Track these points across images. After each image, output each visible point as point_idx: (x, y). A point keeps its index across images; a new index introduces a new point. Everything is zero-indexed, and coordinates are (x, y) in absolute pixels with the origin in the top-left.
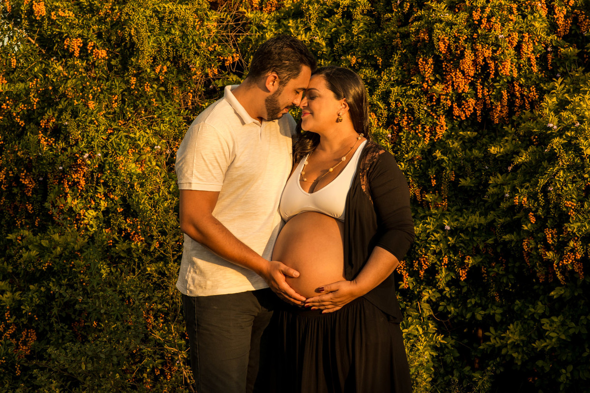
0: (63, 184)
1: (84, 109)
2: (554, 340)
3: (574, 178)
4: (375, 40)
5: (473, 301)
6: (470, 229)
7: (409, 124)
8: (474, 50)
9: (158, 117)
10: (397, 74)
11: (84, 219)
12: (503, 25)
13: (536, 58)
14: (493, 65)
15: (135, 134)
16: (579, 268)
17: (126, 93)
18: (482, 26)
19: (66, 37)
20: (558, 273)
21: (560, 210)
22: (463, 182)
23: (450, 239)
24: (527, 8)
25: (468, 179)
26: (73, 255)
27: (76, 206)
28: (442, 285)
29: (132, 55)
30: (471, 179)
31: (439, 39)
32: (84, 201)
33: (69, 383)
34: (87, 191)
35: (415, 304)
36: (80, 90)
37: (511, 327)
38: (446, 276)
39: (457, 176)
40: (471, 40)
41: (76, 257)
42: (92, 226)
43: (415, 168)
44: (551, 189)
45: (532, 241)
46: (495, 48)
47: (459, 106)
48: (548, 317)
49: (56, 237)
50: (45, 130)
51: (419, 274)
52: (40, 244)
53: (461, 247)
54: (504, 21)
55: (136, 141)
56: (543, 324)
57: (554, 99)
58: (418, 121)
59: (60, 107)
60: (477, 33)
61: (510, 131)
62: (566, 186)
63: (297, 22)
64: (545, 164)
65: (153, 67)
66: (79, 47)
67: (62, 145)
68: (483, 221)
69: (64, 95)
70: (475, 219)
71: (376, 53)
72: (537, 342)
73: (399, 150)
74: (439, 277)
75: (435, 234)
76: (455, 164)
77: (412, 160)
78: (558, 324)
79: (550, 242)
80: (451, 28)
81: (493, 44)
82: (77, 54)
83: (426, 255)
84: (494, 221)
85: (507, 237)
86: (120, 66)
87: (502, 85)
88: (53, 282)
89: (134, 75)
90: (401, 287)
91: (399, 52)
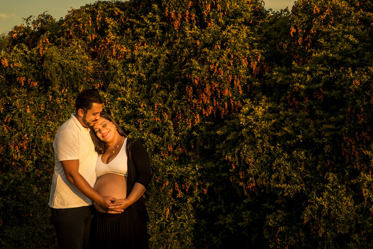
0: (16, 148)
1: (25, 113)
2: (247, 222)
3: (252, 148)
4: (167, 76)
5: (211, 203)
6: (207, 169)
7: (182, 118)
8: (211, 84)
9: (63, 114)
10: (177, 94)
11: (26, 165)
12: (224, 72)
13: (241, 87)
14: (219, 91)
15: (50, 125)
16: (255, 190)
17: (47, 103)
18: (215, 72)
19: (18, 76)
20: (246, 192)
21: (246, 163)
22: (205, 147)
23: (199, 174)
24: (238, 62)
25: (209, 145)
26: (19, 184)
27: (22, 158)
28: (196, 195)
29: (49, 85)
30: (210, 145)
31: (194, 78)
32: (26, 156)
33: (17, 244)
34: (28, 152)
35: (185, 204)
36: (23, 103)
37: (229, 215)
38: (198, 192)
39: (204, 144)
40: (209, 79)
41: (20, 184)
42: (30, 168)
43: (184, 140)
44: (241, 153)
45: (234, 177)
46: (220, 83)
47: (205, 109)
48: (245, 211)
49: (11, 175)
50: (6, 123)
51: (186, 190)
52: (4, 178)
53: (204, 178)
54: (225, 69)
55: (50, 128)
56: (243, 215)
57: (247, 108)
58: (186, 117)
59: (13, 112)
60: (212, 75)
61: (227, 123)
62: (249, 152)
63: (133, 65)
64: (240, 141)
65: (61, 90)
66: (24, 81)
67: (15, 130)
68: (213, 166)
69: (15, 107)
70: (210, 165)
71: (168, 83)
72: (240, 223)
73: (177, 131)
74: (194, 192)
75: (192, 172)
76: (202, 138)
77: (183, 135)
78: (249, 214)
79: (242, 177)
80: (200, 73)
81: (219, 81)
82: (23, 84)
83: (188, 181)
84: (219, 166)
85: (224, 175)
86: (44, 90)
87: (225, 100)
88: (10, 196)
89: (51, 95)
90: (177, 197)
91: (177, 83)
